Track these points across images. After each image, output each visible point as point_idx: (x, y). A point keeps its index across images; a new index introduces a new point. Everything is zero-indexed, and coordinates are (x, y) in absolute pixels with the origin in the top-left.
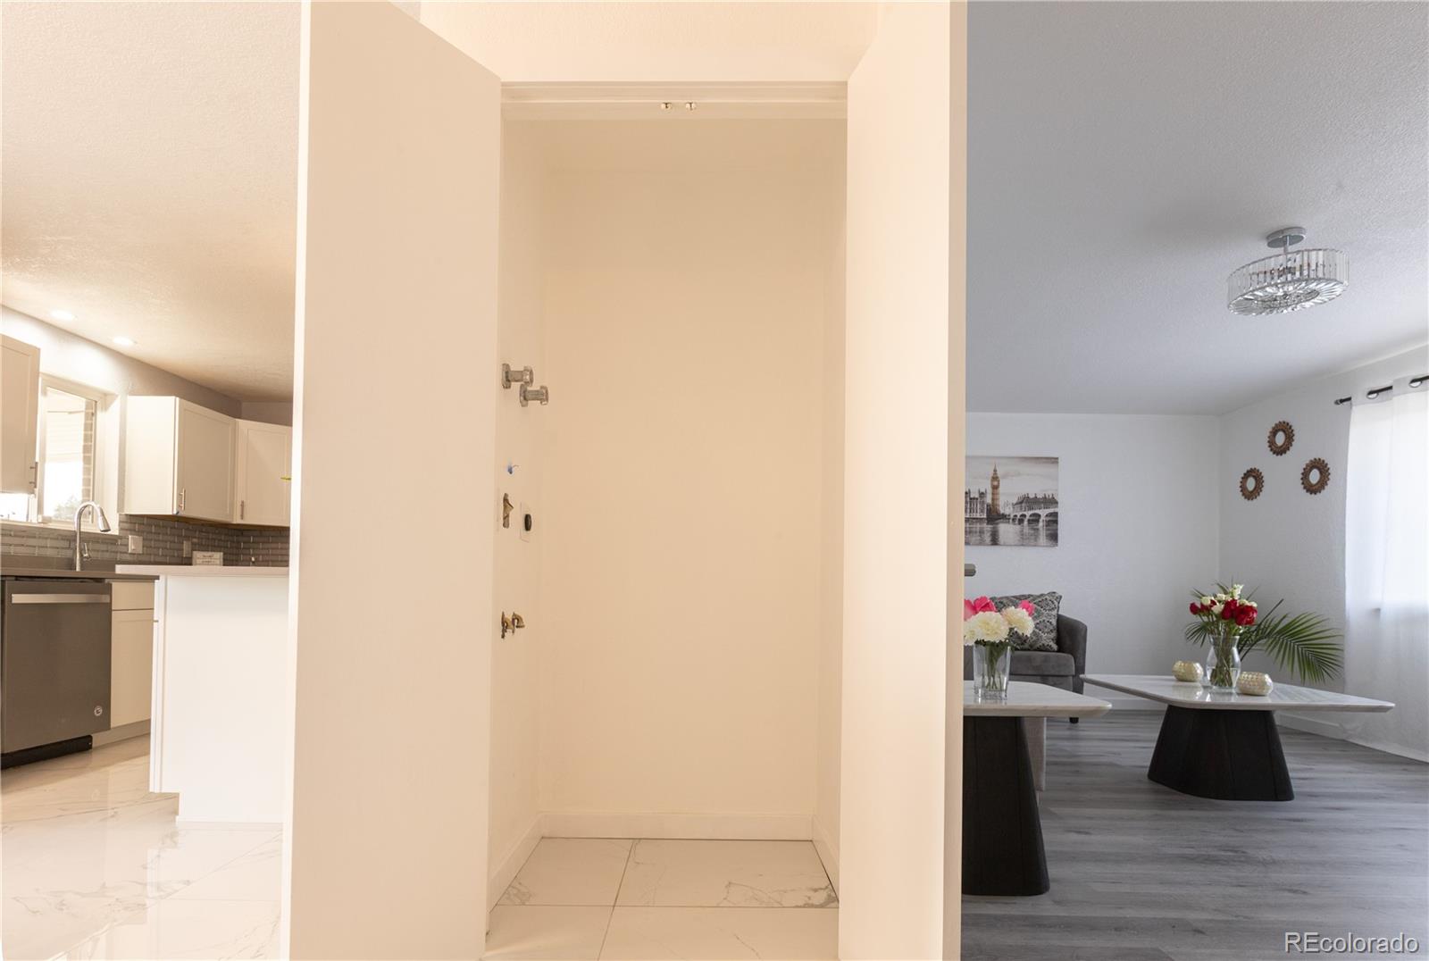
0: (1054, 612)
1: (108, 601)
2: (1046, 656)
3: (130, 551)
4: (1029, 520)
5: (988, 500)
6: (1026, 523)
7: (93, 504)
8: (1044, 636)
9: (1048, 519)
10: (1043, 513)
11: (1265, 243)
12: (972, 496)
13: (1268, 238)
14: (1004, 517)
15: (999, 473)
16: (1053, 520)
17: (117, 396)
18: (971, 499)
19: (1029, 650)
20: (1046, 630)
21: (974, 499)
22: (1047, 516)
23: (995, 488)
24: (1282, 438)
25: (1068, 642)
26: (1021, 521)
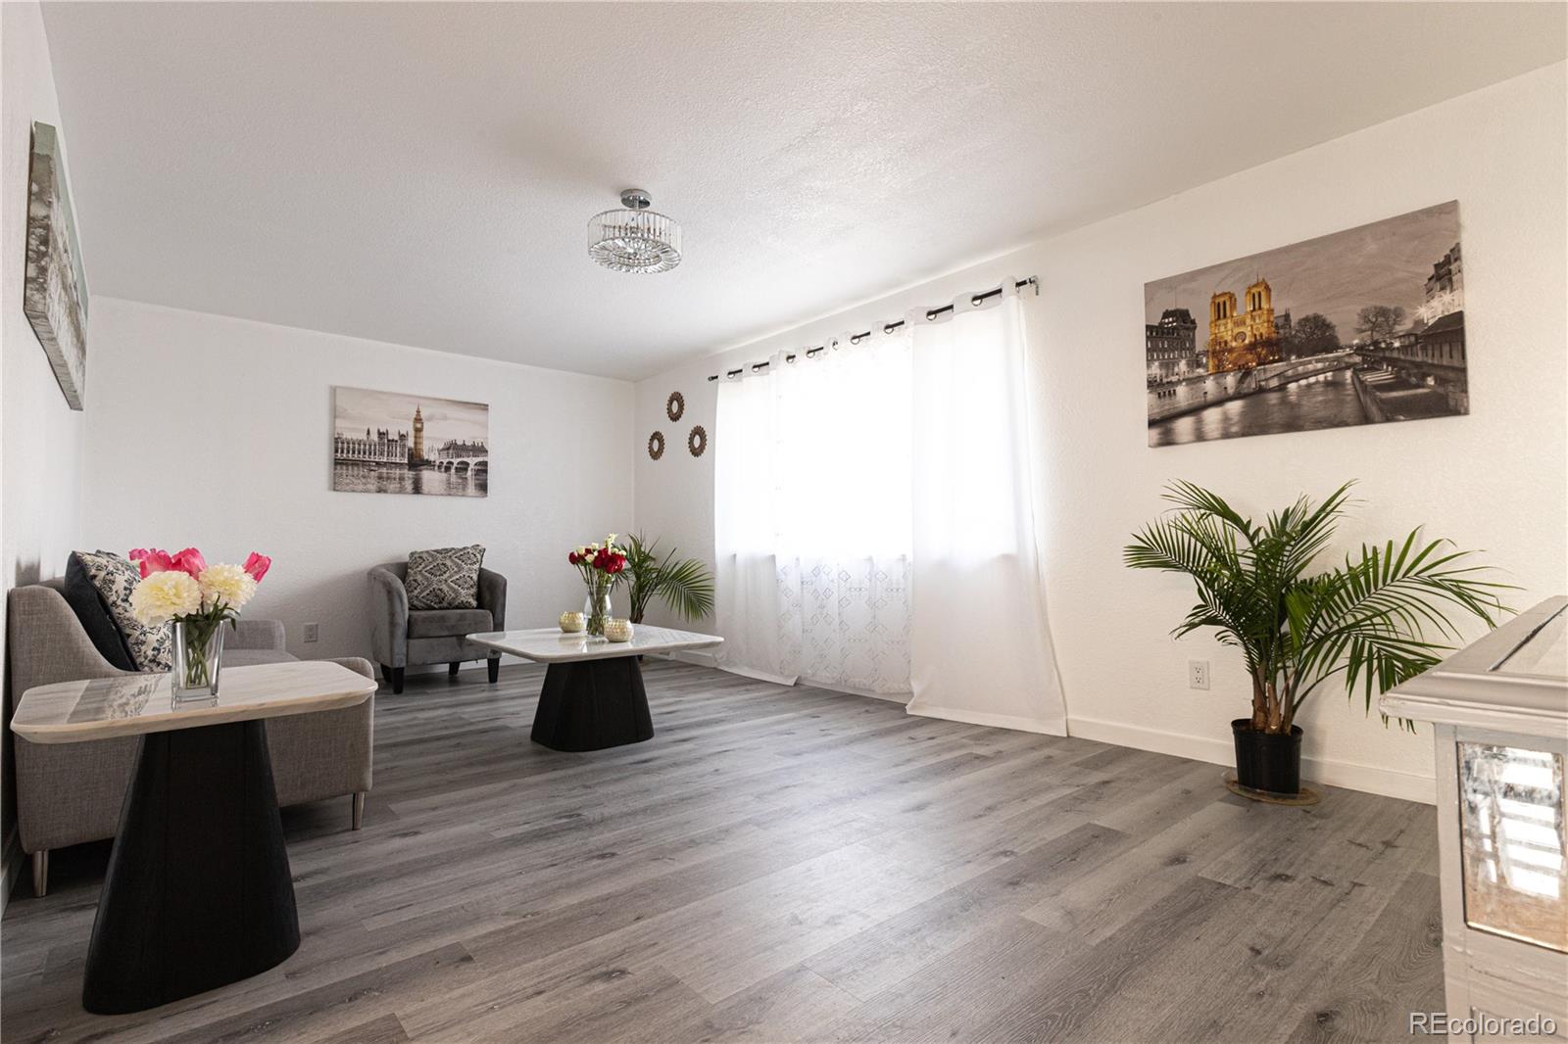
0: (476, 566)
2: (462, 615)
4: (456, 468)
5: (410, 443)
6: (453, 471)
8: (463, 592)
9: (477, 468)
10: (472, 461)
11: (620, 199)
12: (390, 438)
13: (622, 194)
14: (429, 464)
15: (423, 415)
16: (482, 469)
18: (389, 441)
19: (447, 608)
20: (466, 586)
21: (393, 440)
22: (476, 464)
23: (418, 431)
24: (676, 405)
25: (487, 596)
26: (448, 469)
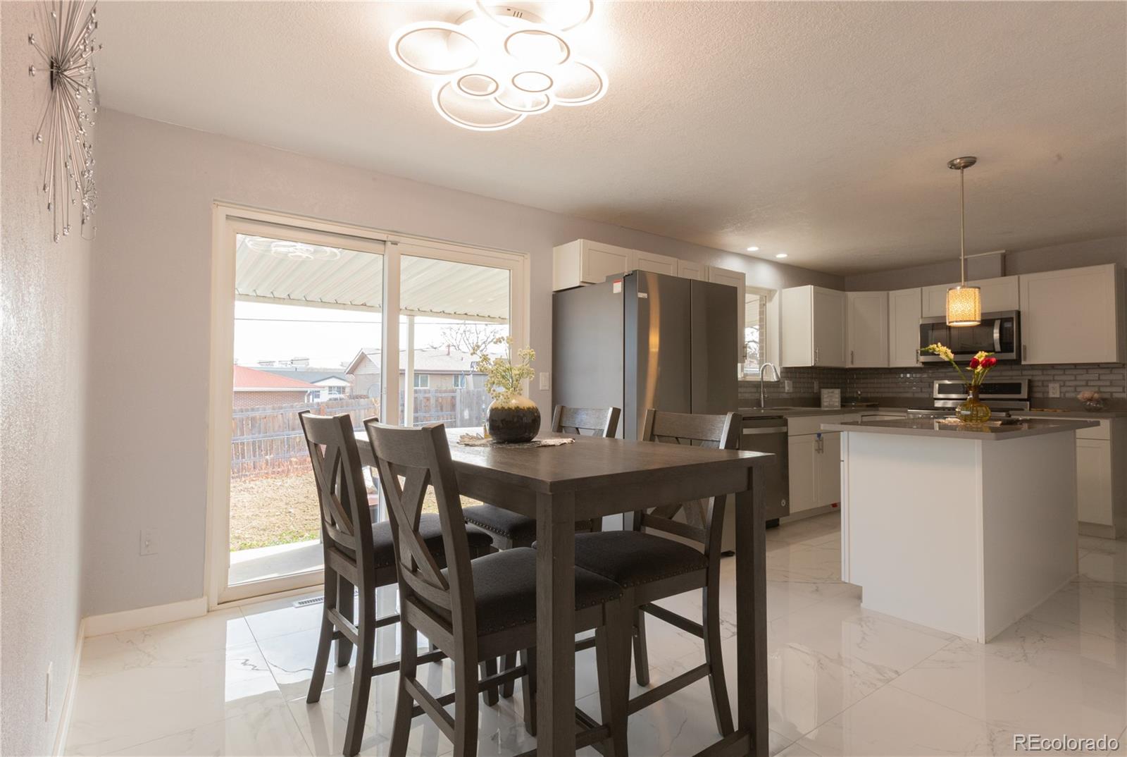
1: (786, 431)
3: (786, 391)
7: (770, 364)
17: (775, 291)
